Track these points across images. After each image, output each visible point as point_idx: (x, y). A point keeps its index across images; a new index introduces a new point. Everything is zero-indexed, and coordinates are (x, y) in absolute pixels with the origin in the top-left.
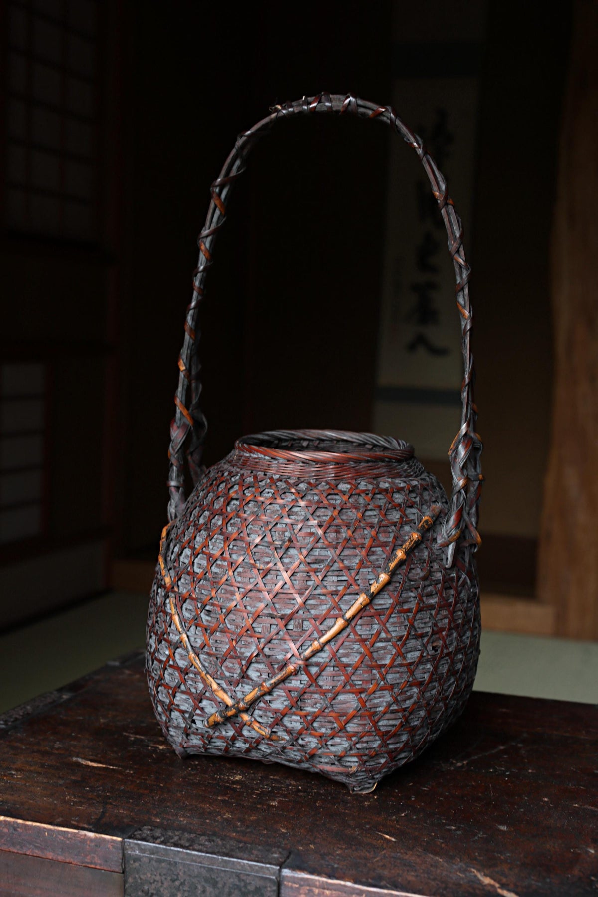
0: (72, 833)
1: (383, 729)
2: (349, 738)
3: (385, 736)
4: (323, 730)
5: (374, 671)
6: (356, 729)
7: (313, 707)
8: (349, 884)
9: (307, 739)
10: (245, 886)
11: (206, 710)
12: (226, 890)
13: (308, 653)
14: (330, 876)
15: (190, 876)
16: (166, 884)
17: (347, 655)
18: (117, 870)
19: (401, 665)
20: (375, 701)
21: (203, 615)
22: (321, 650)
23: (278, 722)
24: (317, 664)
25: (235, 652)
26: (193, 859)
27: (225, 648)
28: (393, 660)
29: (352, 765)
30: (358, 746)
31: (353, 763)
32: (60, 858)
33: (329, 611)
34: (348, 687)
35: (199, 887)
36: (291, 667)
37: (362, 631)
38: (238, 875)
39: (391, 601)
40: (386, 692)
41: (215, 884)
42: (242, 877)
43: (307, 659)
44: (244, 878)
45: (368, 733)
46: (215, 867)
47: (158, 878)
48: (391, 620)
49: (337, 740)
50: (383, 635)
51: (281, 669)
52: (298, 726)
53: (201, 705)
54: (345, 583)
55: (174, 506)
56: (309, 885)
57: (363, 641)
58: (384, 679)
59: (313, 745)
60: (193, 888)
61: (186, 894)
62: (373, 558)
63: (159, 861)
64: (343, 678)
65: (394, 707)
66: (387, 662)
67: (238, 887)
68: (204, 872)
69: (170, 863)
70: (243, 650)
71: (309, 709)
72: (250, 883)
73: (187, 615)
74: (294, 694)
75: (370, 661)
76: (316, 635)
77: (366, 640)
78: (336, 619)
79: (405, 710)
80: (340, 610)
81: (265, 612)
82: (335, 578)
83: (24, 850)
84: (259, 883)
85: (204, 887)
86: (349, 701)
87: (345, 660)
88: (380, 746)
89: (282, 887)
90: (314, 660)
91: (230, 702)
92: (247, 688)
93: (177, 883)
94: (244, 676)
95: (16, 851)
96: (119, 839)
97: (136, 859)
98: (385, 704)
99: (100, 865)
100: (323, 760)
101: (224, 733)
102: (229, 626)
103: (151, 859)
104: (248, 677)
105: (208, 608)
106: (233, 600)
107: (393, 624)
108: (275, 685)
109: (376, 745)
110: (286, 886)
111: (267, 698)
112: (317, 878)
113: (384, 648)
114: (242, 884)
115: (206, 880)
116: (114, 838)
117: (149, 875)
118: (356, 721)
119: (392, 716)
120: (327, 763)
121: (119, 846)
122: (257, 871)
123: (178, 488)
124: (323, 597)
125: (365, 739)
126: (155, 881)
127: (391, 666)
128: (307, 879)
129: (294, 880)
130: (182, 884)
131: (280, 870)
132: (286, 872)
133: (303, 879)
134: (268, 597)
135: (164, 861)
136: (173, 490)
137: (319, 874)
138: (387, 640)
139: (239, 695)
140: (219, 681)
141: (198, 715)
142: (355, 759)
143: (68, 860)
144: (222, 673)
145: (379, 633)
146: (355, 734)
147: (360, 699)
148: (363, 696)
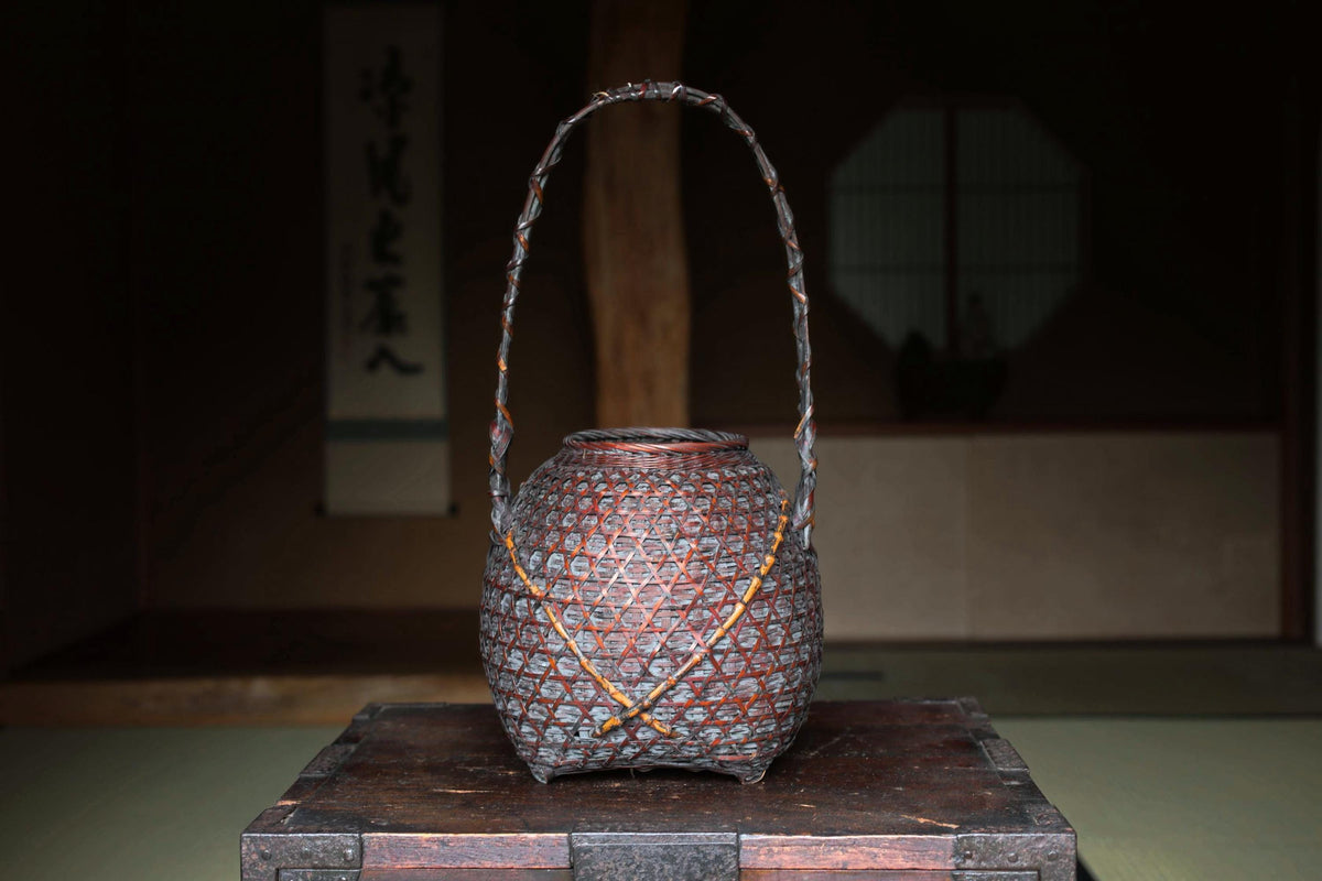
0: (511, 838)
1: (779, 711)
2: (751, 722)
3: (780, 718)
4: (726, 719)
5: (770, 654)
6: (756, 714)
7: (715, 696)
8: (808, 837)
9: (707, 732)
10: (704, 857)
11: (595, 718)
12: (686, 864)
13: (712, 641)
14: (788, 834)
15: (646, 857)
16: (621, 870)
17: (745, 640)
18: (564, 866)
19: (790, 646)
20: (772, 683)
21: (592, 618)
22: (723, 638)
23: (680, 717)
24: (721, 652)
25: (635, 650)
26: (647, 839)
27: (622, 648)
28: (784, 641)
29: (750, 752)
30: (758, 731)
31: (752, 750)
32: (499, 865)
33: (726, 597)
34: (749, 671)
35: (656, 866)
36: (696, 657)
37: (756, 614)
38: (697, 848)
39: (775, 584)
40: (780, 674)
41: (672, 860)
42: (701, 849)
43: (711, 647)
44: (704, 849)
45: (768, 717)
46: (672, 844)
47: (612, 866)
48: (778, 602)
49: (739, 727)
50: (773, 618)
51: (685, 661)
52: (701, 718)
53: (590, 713)
54: (735, 569)
55: (499, 517)
56: (768, 845)
57: (757, 625)
58: (778, 660)
59: (713, 737)
60: (650, 868)
61: (643, 876)
62: (753, 543)
63: (612, 848)
64: (744, 663)
65: (787, 688)
66: (779, 643)
67: (696, 859)
68: (660, 850)
69: (624, 848)
70: (642, 647)
71: (712, 699)
72: (709, 854)
73: (570, 621)
74: (698, 685)
75: (765, 645)
76: (716, 623)
77: (761, 623)
78: (734, 604)
79: (795, 690)
80: (736, 596)
81: (665, 605)
82: (726, 565)
83: (458, 864)
84: (719, 851)
85: (661, 865)
86: (750, 685)
87: (744, 645)
88: (776, 729)
89: (741, 852)
90: (717, 647)
91: (629, 703)
92: (647, 686)
93: (633, 867)
94: (646, 673)
95: (448, 866)
96: (566, 835)
97: (588, 850)
98: (779, 686)
99: (546, 864)
100: (722, 751)
101: (613, 740)
102: (625, 625)
103: (603, 849)
104: (650, 675)
105: (597, 610)
106: (628, 598)
107: (780, 605)
108: (680, 679)
109: (771, 728)
110: (745, 851)
111: (671, 693)
112: (776, 837)
113: (775, 630)
114: (701, 855)
115: (664, 858)
116: (560, 834)
117: (601, 864)
118: (756, 705)
119: (786, 697)
120: (725, 754)
121: (565, 842)
122: (715, 840)
123: (502, 497)
124: (718, 585)
125: (764, 723)
126: (608, 869)
127: (783, 647)
128: (767, 840)
129: (752, 844)
130: (638, 867)
131: (738, 836)
132: (744, 837)
133: (760, 841)
134: (667, 589)
135: (618, 847)
136: (497, 499)
137: (777, 834)
138: (777, 622)
139: (638, 695)
140: (616, 684)
141: (586, 725)
142: (754, 745)
143: (508, 866)
144: (619, 675)
145: (769, 615)
146: (756, 718)
147: (760, 683)
148: (763, 678)
